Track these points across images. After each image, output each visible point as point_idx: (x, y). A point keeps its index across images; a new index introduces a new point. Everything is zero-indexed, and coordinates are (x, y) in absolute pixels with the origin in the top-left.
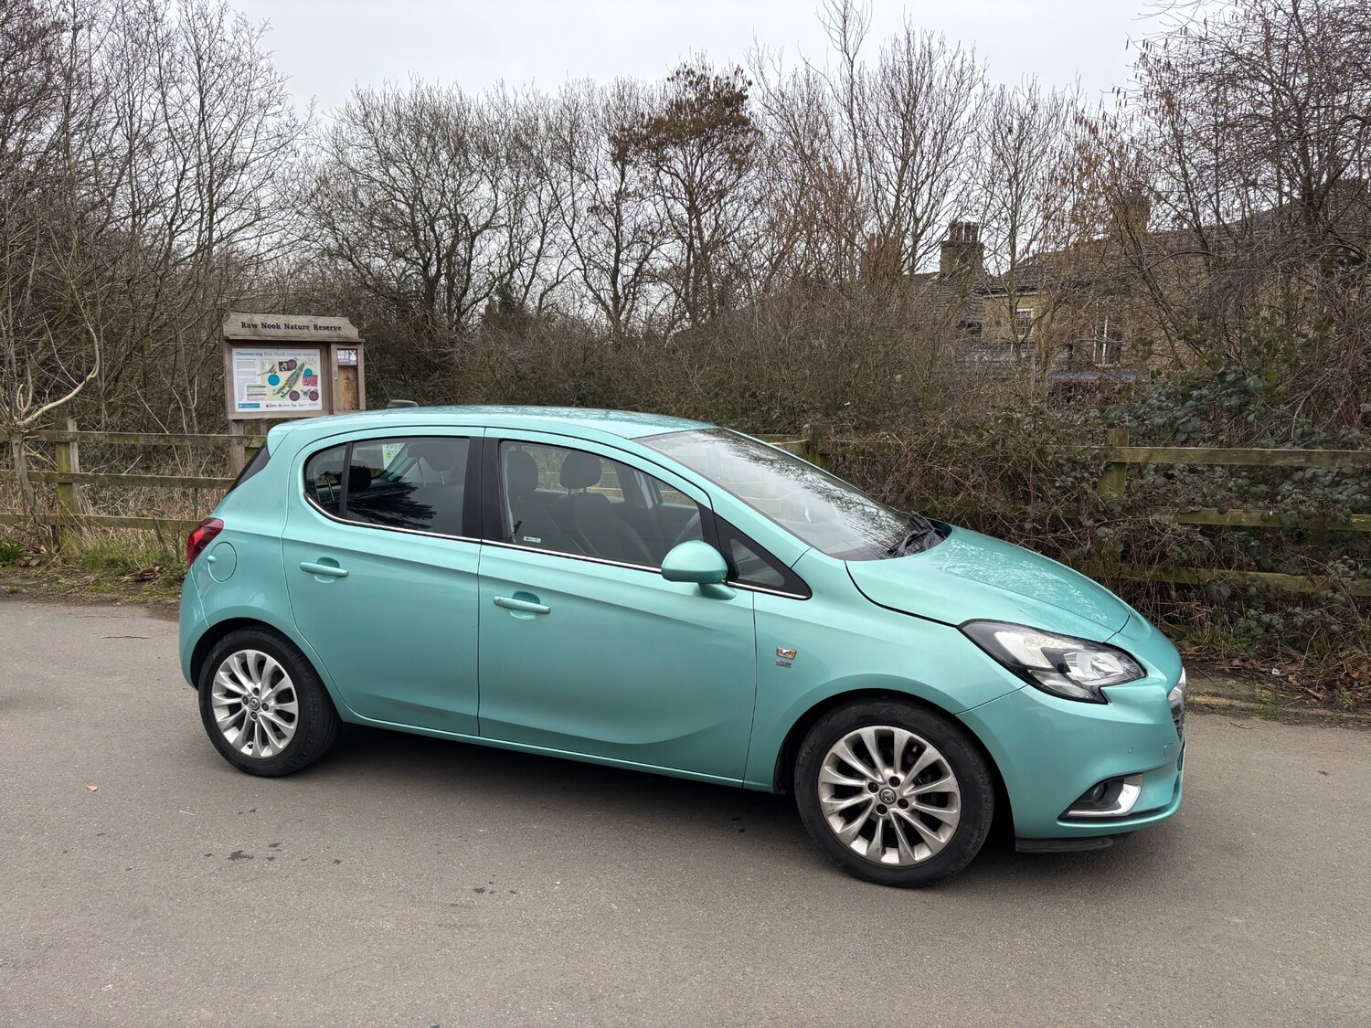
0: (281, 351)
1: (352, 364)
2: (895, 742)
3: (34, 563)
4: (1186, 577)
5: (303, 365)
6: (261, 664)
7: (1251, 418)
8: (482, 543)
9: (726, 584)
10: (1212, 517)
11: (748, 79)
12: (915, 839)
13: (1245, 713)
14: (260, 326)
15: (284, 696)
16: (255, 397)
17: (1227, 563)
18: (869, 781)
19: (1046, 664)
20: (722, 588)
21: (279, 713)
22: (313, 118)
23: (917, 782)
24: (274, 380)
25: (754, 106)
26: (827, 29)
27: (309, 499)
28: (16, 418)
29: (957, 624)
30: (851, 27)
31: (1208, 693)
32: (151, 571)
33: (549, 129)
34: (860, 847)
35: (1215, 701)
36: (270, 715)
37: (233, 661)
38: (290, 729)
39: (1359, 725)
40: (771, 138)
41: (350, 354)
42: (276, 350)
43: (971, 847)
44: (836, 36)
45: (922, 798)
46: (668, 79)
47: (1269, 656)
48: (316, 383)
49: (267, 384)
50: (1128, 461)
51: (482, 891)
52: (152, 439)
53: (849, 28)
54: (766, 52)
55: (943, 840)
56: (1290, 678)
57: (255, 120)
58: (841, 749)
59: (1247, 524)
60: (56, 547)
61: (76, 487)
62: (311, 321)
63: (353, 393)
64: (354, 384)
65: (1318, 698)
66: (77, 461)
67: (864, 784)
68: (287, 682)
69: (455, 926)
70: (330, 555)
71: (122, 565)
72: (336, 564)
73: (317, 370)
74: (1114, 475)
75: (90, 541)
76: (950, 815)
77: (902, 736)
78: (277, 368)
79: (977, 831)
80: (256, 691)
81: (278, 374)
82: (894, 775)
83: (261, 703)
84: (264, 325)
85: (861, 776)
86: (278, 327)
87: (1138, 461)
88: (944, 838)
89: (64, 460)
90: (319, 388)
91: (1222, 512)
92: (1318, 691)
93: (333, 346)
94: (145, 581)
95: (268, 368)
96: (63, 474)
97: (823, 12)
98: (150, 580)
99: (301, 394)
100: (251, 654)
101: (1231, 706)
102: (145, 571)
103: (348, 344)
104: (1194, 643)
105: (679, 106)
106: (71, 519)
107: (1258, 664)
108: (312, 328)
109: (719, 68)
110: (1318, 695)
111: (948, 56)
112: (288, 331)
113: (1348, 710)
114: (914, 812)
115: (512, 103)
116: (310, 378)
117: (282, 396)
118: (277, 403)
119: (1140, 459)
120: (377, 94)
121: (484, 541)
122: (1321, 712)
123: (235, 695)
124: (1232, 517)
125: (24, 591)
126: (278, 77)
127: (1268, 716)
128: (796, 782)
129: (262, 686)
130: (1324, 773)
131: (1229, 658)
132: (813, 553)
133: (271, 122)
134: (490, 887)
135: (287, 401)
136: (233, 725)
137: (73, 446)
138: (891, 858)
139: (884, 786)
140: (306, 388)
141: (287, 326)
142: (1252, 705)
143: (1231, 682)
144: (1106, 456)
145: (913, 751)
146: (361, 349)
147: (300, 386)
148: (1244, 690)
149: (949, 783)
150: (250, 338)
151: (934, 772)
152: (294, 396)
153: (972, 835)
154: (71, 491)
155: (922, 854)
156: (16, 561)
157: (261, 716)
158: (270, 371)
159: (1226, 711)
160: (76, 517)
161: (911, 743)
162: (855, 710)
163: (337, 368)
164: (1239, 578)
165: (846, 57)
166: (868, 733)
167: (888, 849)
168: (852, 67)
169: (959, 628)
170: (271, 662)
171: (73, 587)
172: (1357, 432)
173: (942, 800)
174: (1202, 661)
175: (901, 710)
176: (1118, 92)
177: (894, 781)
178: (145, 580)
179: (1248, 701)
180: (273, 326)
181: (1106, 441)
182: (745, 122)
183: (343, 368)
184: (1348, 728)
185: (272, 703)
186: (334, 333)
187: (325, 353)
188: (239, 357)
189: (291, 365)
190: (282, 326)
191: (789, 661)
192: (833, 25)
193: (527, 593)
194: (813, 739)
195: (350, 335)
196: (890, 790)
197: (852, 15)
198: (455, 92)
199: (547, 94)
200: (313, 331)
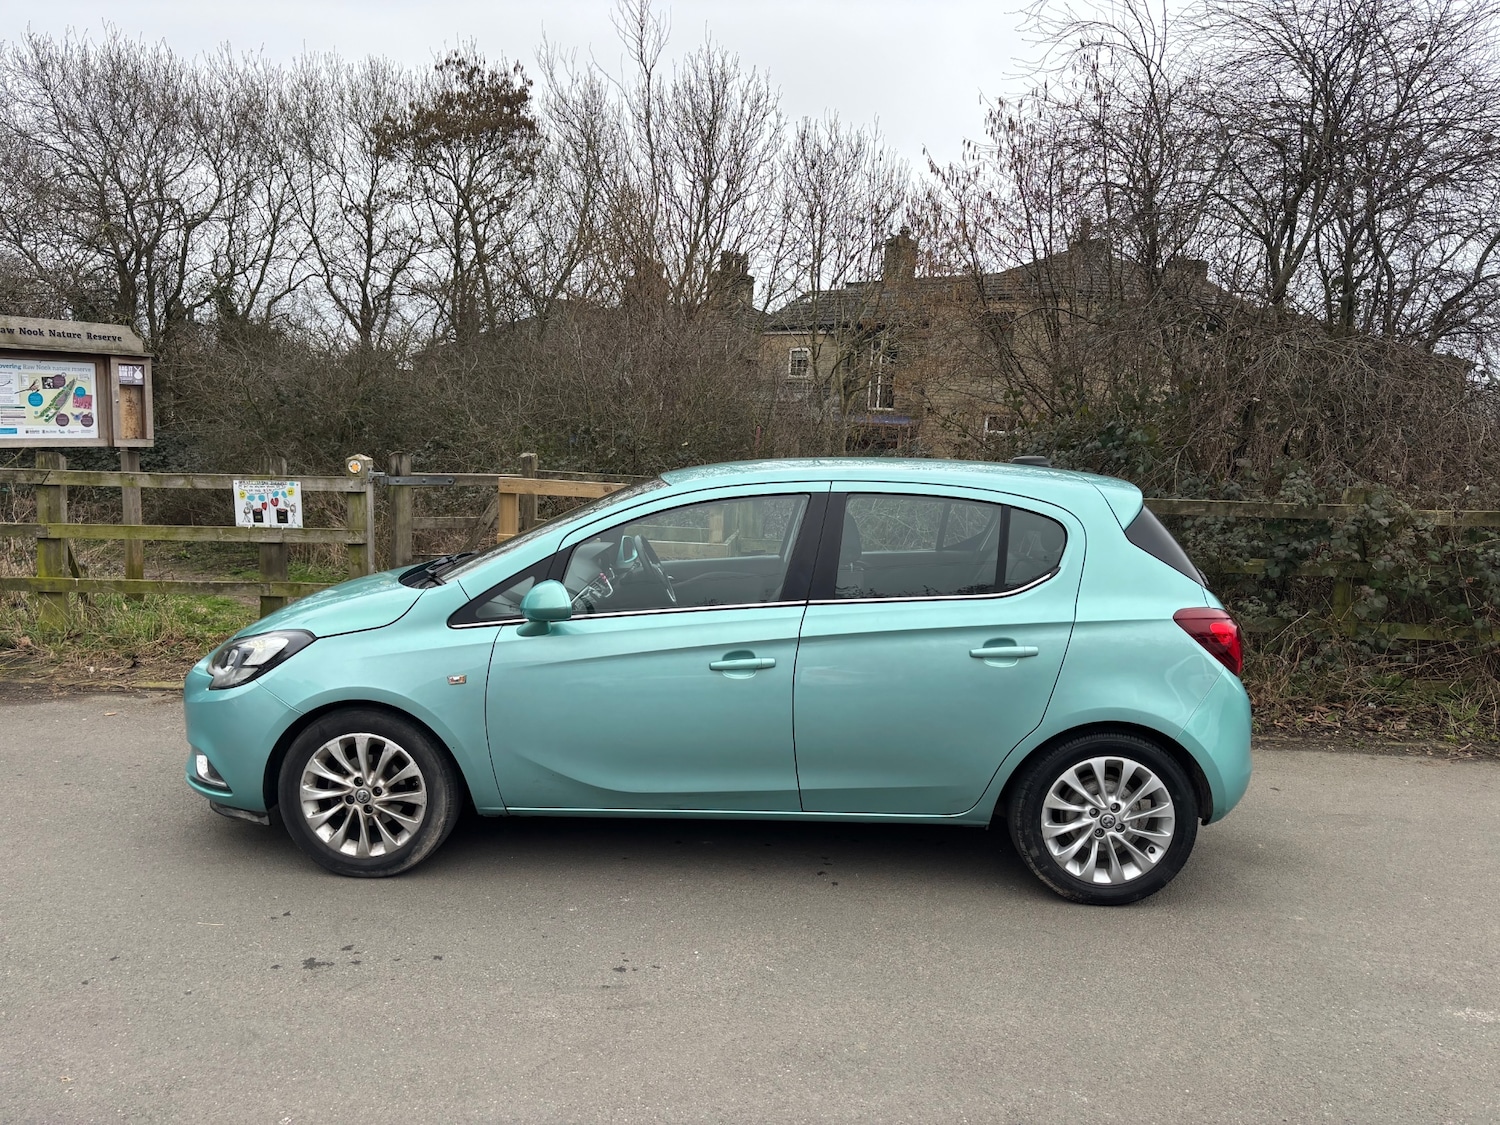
0: (44, 364)
1: (137, 382)
5: (73, 382)
11: (529, 78)
14: (17, 331)
16: (11, 420)
24: (36, 399)
25: (535, 108)
26: (622, 35)
30: (647, 36)
33: (282, 107)
40: (553, 148)
41: (134, 371)
42: (37, 363)
44: (634, 46)
46: (436, 67)
48: (90, 405)
49: (26, 404)
51: (622, 969)
53: (646, 38)
54: (557, 52)
62: (83, 328)
63: (137, 419)
64: (138, 408)
73: (91, 389)
78: (40, 384)
81: (42, 392)
84: (22, 331)
86: (41, 333)
90: (94, 411)
93: (112, 361)
95: (27, 384)
97: (617, 15)
99: (71, 418)
103: (131, 359)
105: (448, 100)
108: (84, 337)
109: (492, 61)
112: (53, 338)
115: (240, 71)
116: (82, 399)
117: (46, 420)
118: (40, 428)
130: (1276, 789)
134: (628, 965)
135: (53, 425)
140: (77, 411)
141: (52, 333)
146: (148, 365)
147: (69, 408)
150: (7, 346)
152: (62, 420)
158: (30, 389)
163: (118, 388)
165: (644, 70)
168: (649, 78)
176: (969, 145)
180: (35, 333)
182: (531, 125)
183: (125, 387)
186: (113, 345)
187: (102, 368)
189: (57, 382)
190: (46, 333)
192: (628, 32)
195: (133, 348)
197: (649, 23)
198: (163, 51)
199: (280, 66)
200: (87, 342)
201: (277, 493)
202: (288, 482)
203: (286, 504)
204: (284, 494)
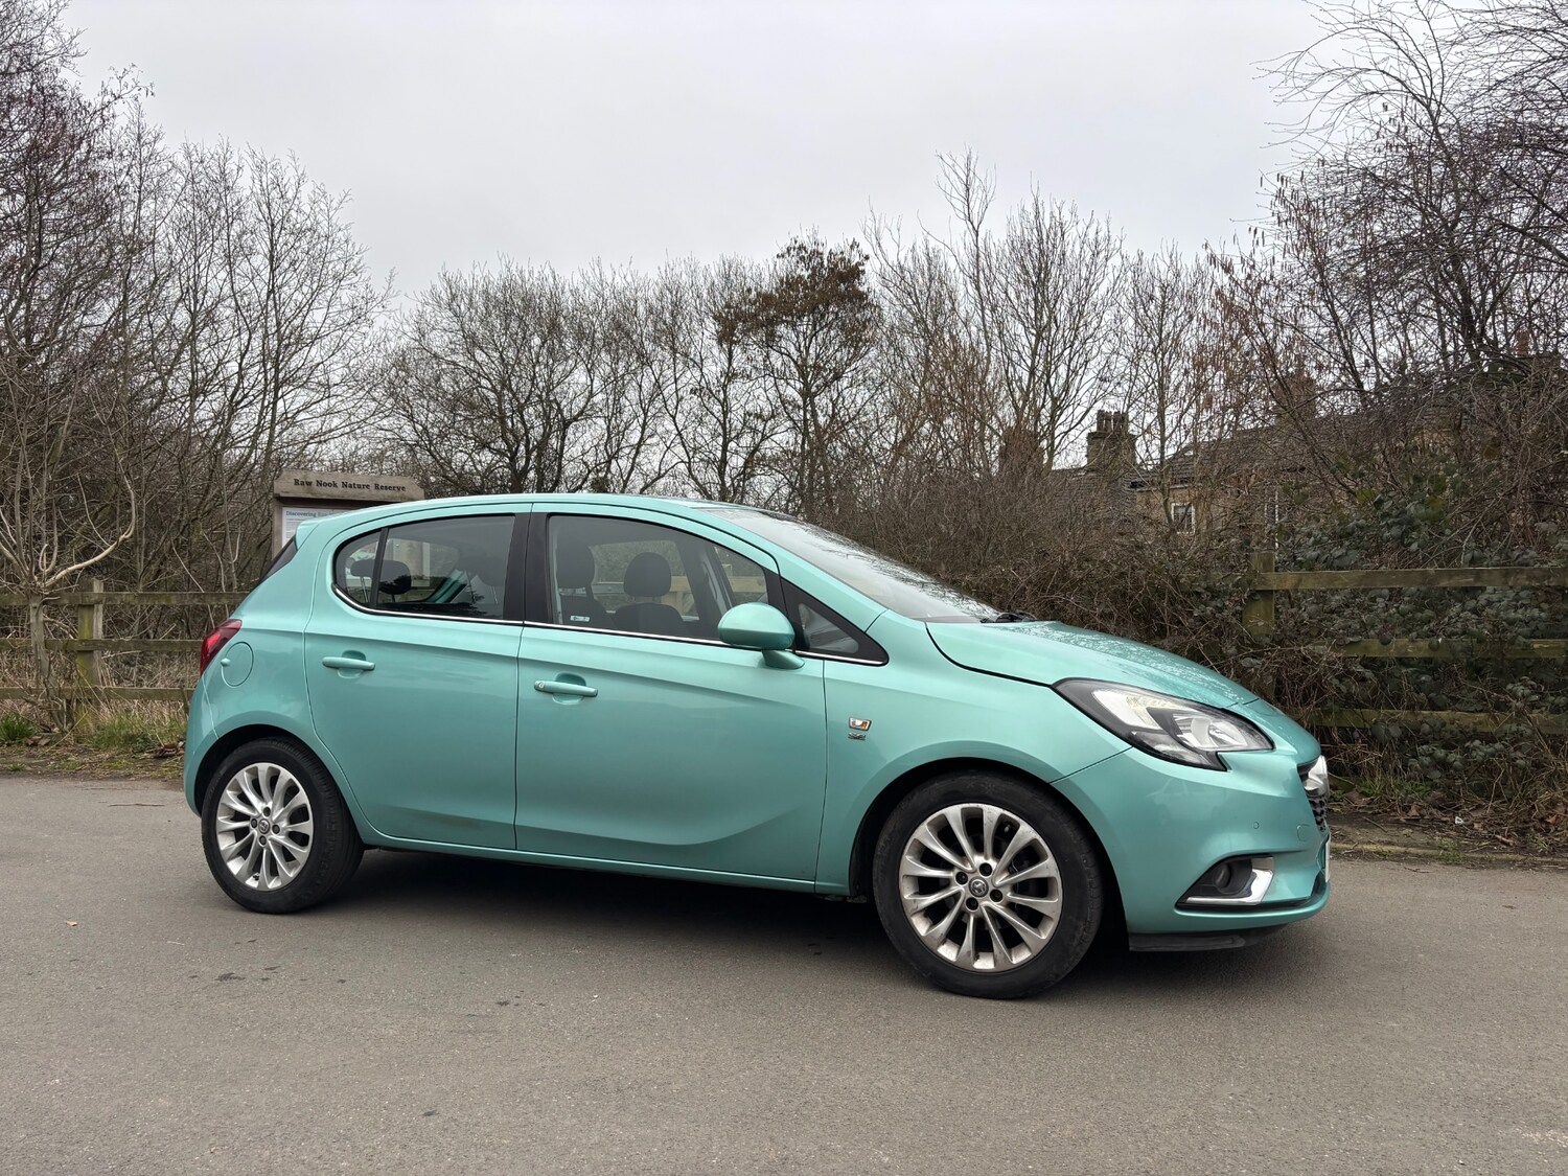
2: (985, 822)
3: (43, 742)
4: (1350, 719)
6: (274, 778)
7: (1414, 547)
8: (524, 625)
9: (794, 653)
10: (1375, 648)
11: (865, 253)
12: (1013, 940)
13: (1423, 859)
15: (298, 815)
17: (1396, 701)
18: (957, 871)
19: (1154, 725)
20: (788, 655)
21: (292, 836)
22: (392, 290)
23: (1011, 869)
25: (870, 282)
26: (949, 198)
27: (338, 591)
28: (36, 578)
29: (1050, 683)
30: (975, 196)
31: (1379, 842)
32: (174, 747)
33: (650, 311)
34: (948, 952)
35: (1386, 848)
36: (280, 838)
37: (243, 777)
38: (302, 853)
39: (1556, 868)
40: (889, 315)
43: (1076, 942)
44: (960, 205)
45: (1019, 888)
46: (778, 256)
47: (1450, 806)
50: (1275, 588)
51: (506, 1003)
52: (186, 598)
53: (973, 197)
54: (883, 221)
55: (1044, 937)
56: (1476, 826)
57: (329, 293)
58: (924, 834)
59: (1414, 656)
60: (70, 725)
61: (97, 655)
62: (371, 480)
65: (1508, 844)
66: (100, 626)
67: (952, 875)
68: (302, 798)
69: (469, 1031)
70: (357, 646)
71: (141, 740)
72: (361, 656)
74: (1260, 606)
75: (107, 715)
76: (1051, 906)
77: (991, 813)
79: (1082, 923)
80: (267, 811)
82: (985, 861)
83: (272, 825)
84: (319, 483)
85: (948, 866)
86: (335, 485)
87: (1287, 587)
88: (1045, 934)
89: (86, 625)
91: (1385, 643)
92: (1509, 837)
94: (165, 757)
96: (84, 641)
97: (943, 181)
98: (172, 756)
100: (263, 768)
101: (1406, 853)
102: (166, 747)
104: (1364, 794)
105: (791, 283)
106: (88, 692)
107: (1438, 814)
108: (372, 487)
109: (833, 242)
110: (1510, 841)
111: (1081, 227)
112: (345, 489)
113: (1543, 854)
114: (1011, 906)
115: (609, 282)
119: (1288, 586)
120: (465, 277)
121: (526, 622)
122: (1510, 856)
123: (245, 817)
124: (1396, 647)
125: (29, 768)
126: (357, 250)
127: (1447, 861)
128: (874, 878)
129: (274, 805)
130: (1511, 907)
131: (1406, 809)
132: (890, 615)
133: (345, 296)
134: (516, 1001)
136: (239, 854)
137: (98, 610)
138: (985, 964)
139: (974, 875)
141: (344, 485)
142: (1430, 852)
143: (1407, 831)
144: (1250, 583)
145: (1005, 831)
148: (1422, 839)
149: (1048, 867)
150: (303, 495)
151: (1031, 855)
153: (1076, 928)
154: (92, 659)
155: (1021, 957)
156: (23, 740)
157: (271, 840)
159: (1398, 858)
160: (95, 689)
161: (1002, 821)
162: (938, 787)
164: (1411, 718)
165: (971, 227)
166: (953, 813)
167: (981, 954)
168: (977, 235)
169: (1053, 687)
170: (286, 775)
171: (84, 764)
172: (1532, 553)
173: (1041, 887)
174: (1375, 814)
175: (990, 783)
177: (985, 869)
178: (167, 757)
179: (1426, 848)
180: (329, 485)
181: (1249, 566)
182: (862, 296)
184: (1542, 871)
185: (284, 824)
186: (397, 495)
188: (291, 517)
190: (339, 484)
191: (863, 733)
192: (955, 194)
193: (572, 674)
194: (893, 824)
195: (415, 496)
196: (980, 880)
197: (975, 184)
198: (548, 273)
199: (646, 275)
200: (374, 492)
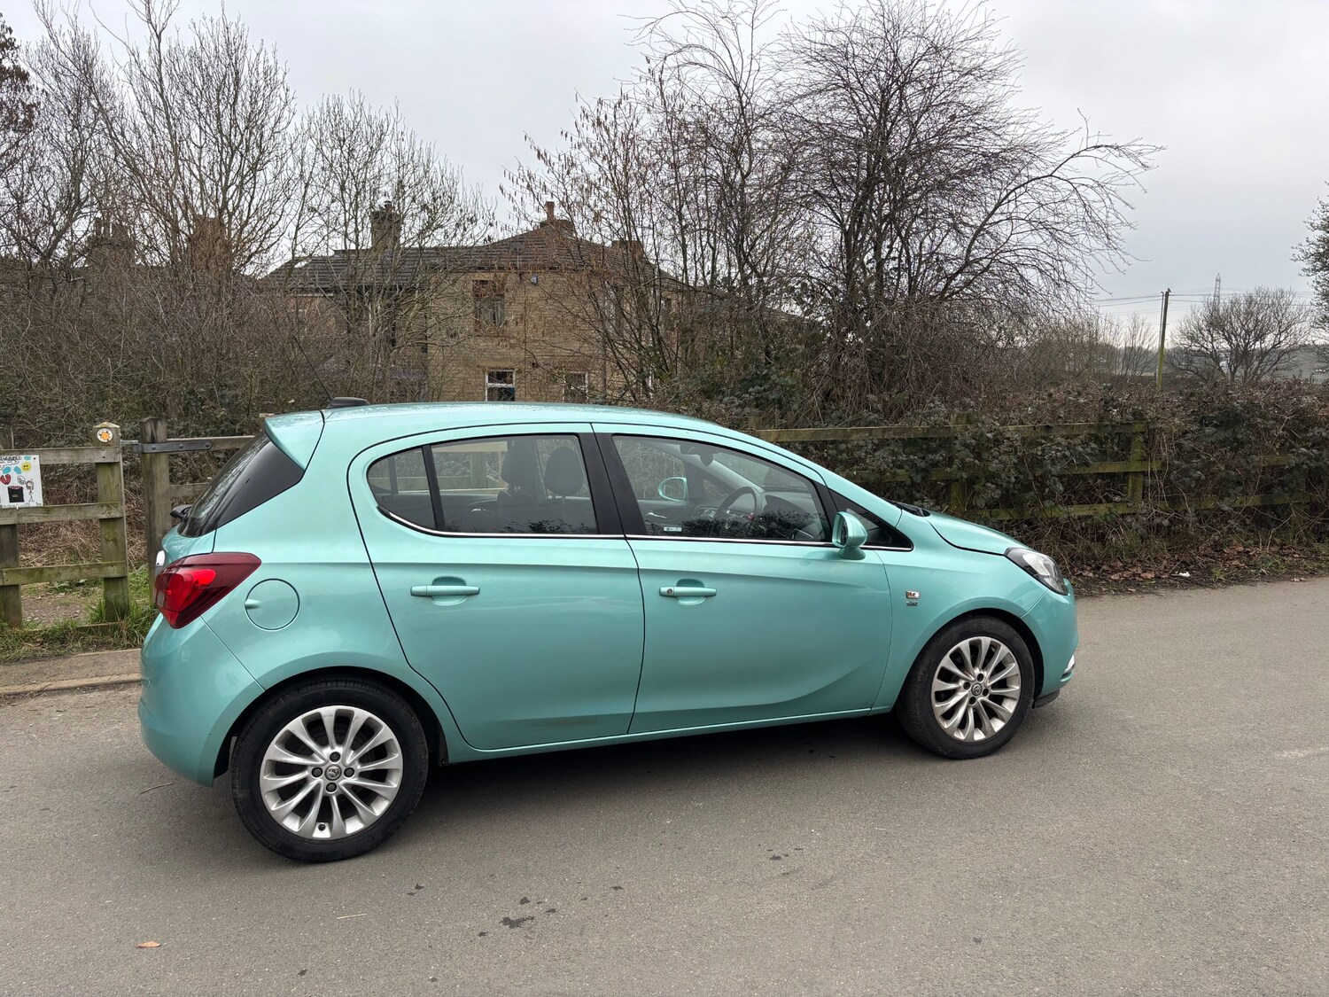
201: (9, 469)
202: (23, 456)
203: (20, 481)
204: (17, 470)
